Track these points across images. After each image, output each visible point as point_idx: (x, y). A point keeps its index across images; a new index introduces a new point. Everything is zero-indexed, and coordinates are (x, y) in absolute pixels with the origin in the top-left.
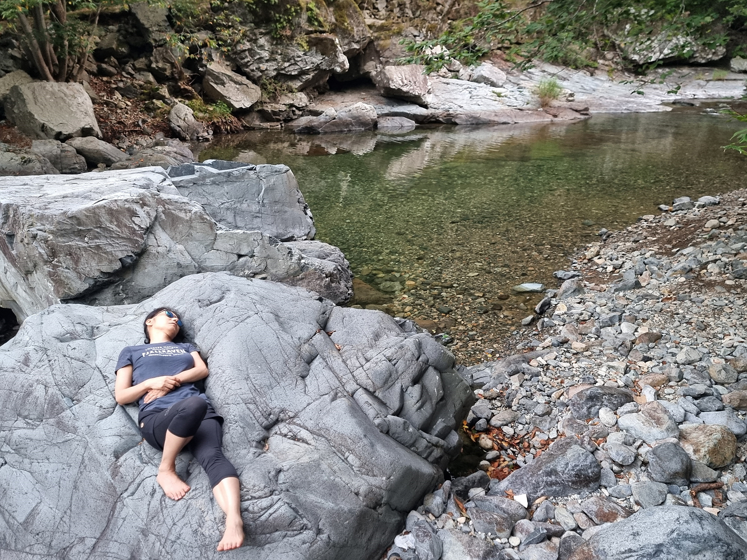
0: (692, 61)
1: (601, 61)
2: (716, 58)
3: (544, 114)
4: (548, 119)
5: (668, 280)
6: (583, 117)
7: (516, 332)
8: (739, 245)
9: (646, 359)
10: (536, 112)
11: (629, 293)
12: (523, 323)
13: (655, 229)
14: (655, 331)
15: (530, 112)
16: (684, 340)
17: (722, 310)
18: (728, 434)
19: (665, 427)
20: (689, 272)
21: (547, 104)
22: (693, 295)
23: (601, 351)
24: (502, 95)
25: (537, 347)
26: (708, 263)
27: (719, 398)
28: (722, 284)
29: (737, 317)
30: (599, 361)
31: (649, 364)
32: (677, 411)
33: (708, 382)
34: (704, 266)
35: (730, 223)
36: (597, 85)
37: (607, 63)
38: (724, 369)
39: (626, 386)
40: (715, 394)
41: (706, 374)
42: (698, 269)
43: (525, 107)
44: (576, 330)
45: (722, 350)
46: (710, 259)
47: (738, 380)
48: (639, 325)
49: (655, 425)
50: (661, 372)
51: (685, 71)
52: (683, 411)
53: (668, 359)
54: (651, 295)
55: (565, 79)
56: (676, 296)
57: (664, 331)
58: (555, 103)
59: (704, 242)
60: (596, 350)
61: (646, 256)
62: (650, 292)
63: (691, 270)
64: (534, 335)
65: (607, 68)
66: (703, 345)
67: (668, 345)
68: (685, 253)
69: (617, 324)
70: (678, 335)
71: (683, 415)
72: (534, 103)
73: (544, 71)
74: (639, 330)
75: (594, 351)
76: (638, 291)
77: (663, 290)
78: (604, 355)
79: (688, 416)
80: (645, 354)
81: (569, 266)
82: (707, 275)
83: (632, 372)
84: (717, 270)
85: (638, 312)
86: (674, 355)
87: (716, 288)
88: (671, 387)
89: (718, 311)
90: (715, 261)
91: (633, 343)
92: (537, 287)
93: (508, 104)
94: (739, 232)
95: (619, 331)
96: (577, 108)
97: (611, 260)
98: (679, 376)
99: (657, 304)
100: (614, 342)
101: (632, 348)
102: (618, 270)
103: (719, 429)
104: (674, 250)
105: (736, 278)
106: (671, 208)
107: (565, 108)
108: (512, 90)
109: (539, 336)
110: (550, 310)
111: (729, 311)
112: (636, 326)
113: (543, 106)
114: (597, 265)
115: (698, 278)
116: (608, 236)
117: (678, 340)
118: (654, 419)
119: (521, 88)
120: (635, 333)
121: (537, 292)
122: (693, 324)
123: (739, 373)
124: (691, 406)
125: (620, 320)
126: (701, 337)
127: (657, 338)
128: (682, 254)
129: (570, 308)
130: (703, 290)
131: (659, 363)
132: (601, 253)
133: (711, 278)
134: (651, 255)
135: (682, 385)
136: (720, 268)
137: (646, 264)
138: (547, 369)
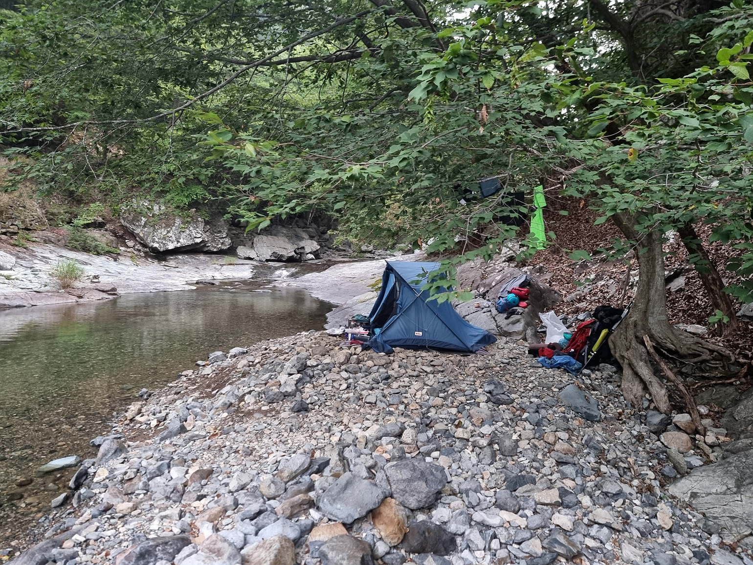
0: (206, 249)
1: (123, 249)
2: (225, 248)
3: (67, 295)
4: (72, 300)
5: (212, 419)
6: (111, 297)
7: (43, 518)
8: (267, 375)
9: (200, 498)
10: (56, 294)
11: (175, 440)
12: (53, 506)
13: (195, 379)
14: (205, 468)
15: (50, 294)
16: (234, 469)
17: (263, 433)
18: (285, 540)
19: (226, 556)
20: (229, 406)
21: (68, 286)
22: (236, 426)
23: (152, 505)
24: (12, 277)
25: (72, 526)
26: (244, 395)
27: (273, 511)
28: (259, 410)
29: (276, 435)
30: (149, 515)
31: (204, 501)
32: (236, 537)
33: (262, 500)
34: (241, 399)
35: (257, 361)
36: (122, 269)
37: (129, 250)
38: (273, 482)
39: (183, 531)
40: (269, 509)
41: (259, 493)
42: (237, 403)
43: (43, 289)
44: (120, 492)
45: (269, 468)
46: (246, 391)
47: (286, 490)
48: (189, 467)
49: (216, 558)
50: (216, 505)
51: (202, 257)
52: (242, 535)
53: (223, 490)
54: (197, 436)
55: (86, 264)
56: (222, 430)
57: (215, 466)
58: (77, 284)
59: (239, 380)
60: (146, 506)
61: (188, 402)
62: (197, 433)
63: (231, 404)
64: (69, 514)
65: (129, 255)
66: (252, 469)
67: (220, 478)
68: (223, 392)
69: (166, 471)
70: (228, 466)
71: (242, 539)
72: (53, 285)
73: (61, 256)
74: (189, 471)
75: (144, 507)
76: (184, 435)
77: (208, 429)
78: (155, 508)
79: (247, 539)
80: (199, 494)
81: (109, 432)
82: (245, 406)
83: (188, 515)
84: (253, 400)
85: (187, 454)
86: (226, 485)
87: (254, 415)
88: (229, 516)
89: (260, 434)
90: (250, 392)
91: (185, 486)
92: (70, 460)
93: (20, 286)
94: (265, 366)
95: (169, 478)
96: (103, 288)
97: (154, 414)
98: (234, 504)
99: (205, 443)
100: (165, 491)
101: (184, 491)
102: (162, 423)
103: (277, 538)
104: (214, 392)
105: (270, 403)
106: (207, 362)
107: (90, 289)
108: (25, 273)
109: (75, 513)
110: (88, 481)
111: (269, 432)
112: (187, 468)
113: (64, 287)
114: (140, 423)
115: (238, 411)
116: (150, 395)
117: (229, 470)
118: (215, 552)
119: (37, 271)
120: (186, 476)
121: (70, 466)
122: (240, 452)
123: (286, 483)
124: (249, 527)
125: (169, 467)
126: (248, 462)
127: (207, 474)
128: (221, 394)
129: (112, 471)
130: (245, 420)
131: (214, 497)
132: (143, 410)
133: (250, 408)
134: (193, 400)
135: (238, 512)
136: (255, 397)
137: (189, 409)
138: (86, 546)
